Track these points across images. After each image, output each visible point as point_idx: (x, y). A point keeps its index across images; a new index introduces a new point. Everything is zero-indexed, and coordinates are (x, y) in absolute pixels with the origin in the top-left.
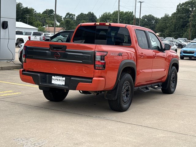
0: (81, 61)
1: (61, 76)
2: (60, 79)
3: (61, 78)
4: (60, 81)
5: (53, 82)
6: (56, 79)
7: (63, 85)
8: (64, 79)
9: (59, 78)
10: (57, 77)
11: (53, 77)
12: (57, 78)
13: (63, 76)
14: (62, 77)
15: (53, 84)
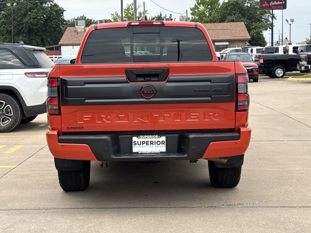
0: (209, 98)
1: (156, 134)
2: (153, 140)
3: (155, 139)
4: (154, 146)
5: (135, 149)
6: (143, 143)
7: (161, 152)
8: (163, 138)
9: (150, 140)
10: (146, 136)
11: (135, 139)
12: (145, 140)
13: (159, 133)
14: (157, 136)
15: (137, 153)
